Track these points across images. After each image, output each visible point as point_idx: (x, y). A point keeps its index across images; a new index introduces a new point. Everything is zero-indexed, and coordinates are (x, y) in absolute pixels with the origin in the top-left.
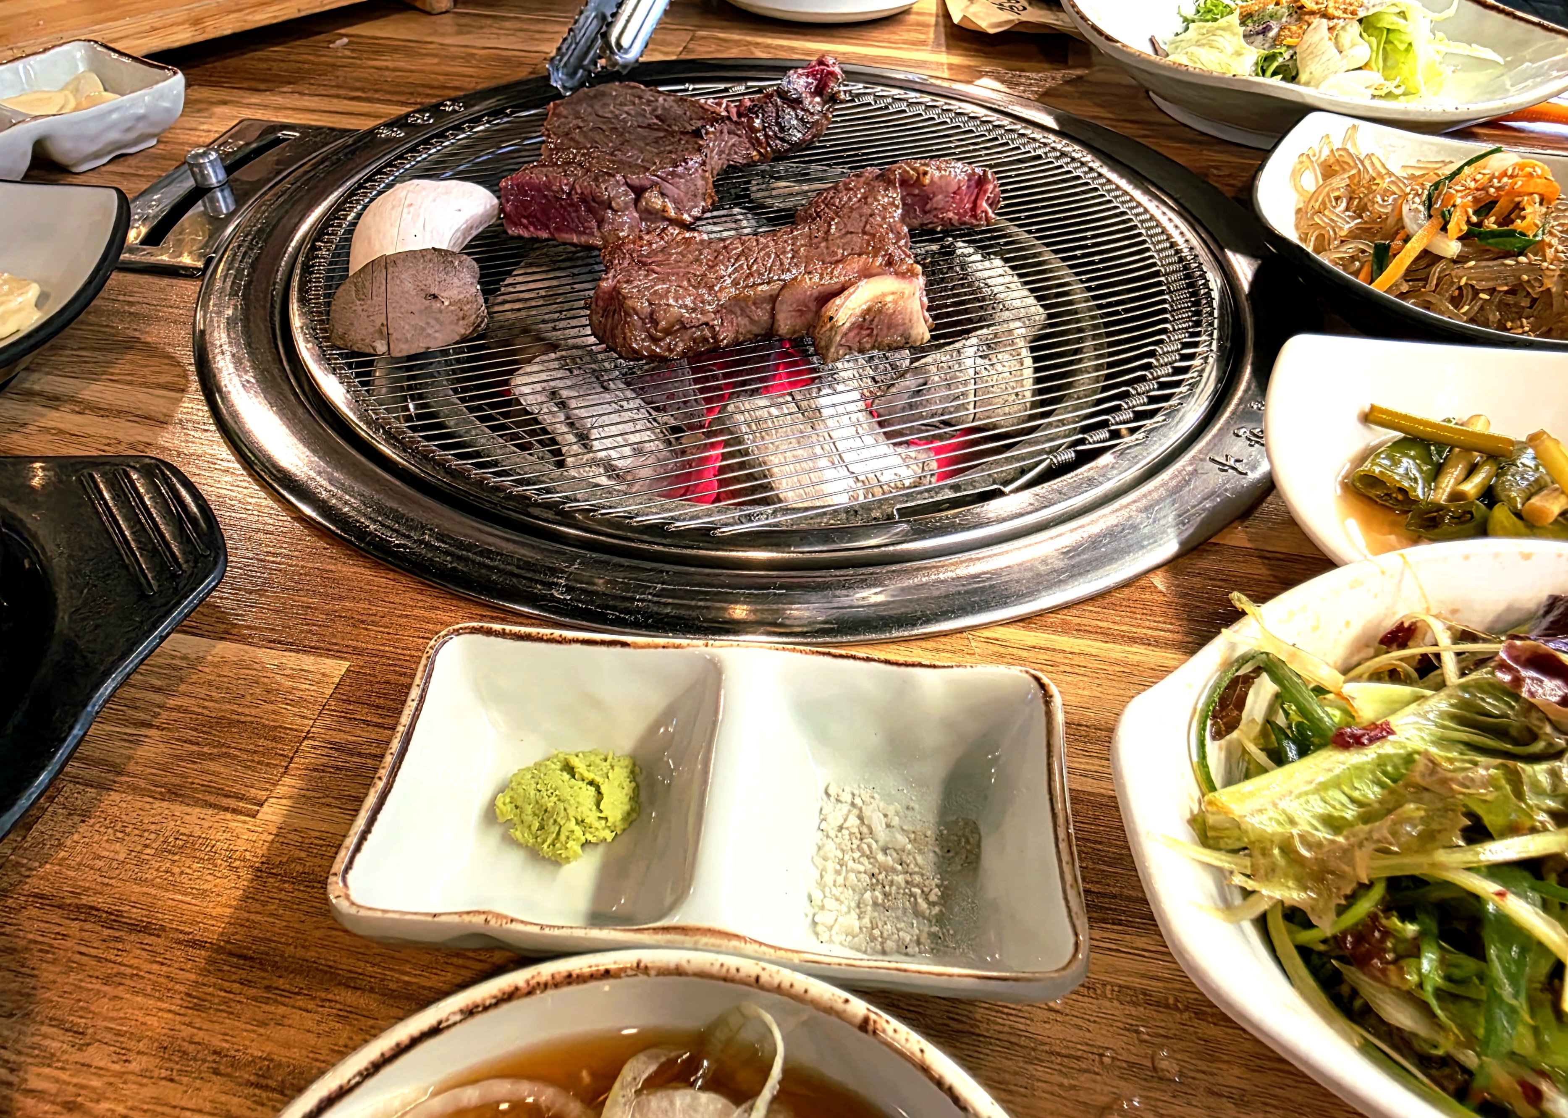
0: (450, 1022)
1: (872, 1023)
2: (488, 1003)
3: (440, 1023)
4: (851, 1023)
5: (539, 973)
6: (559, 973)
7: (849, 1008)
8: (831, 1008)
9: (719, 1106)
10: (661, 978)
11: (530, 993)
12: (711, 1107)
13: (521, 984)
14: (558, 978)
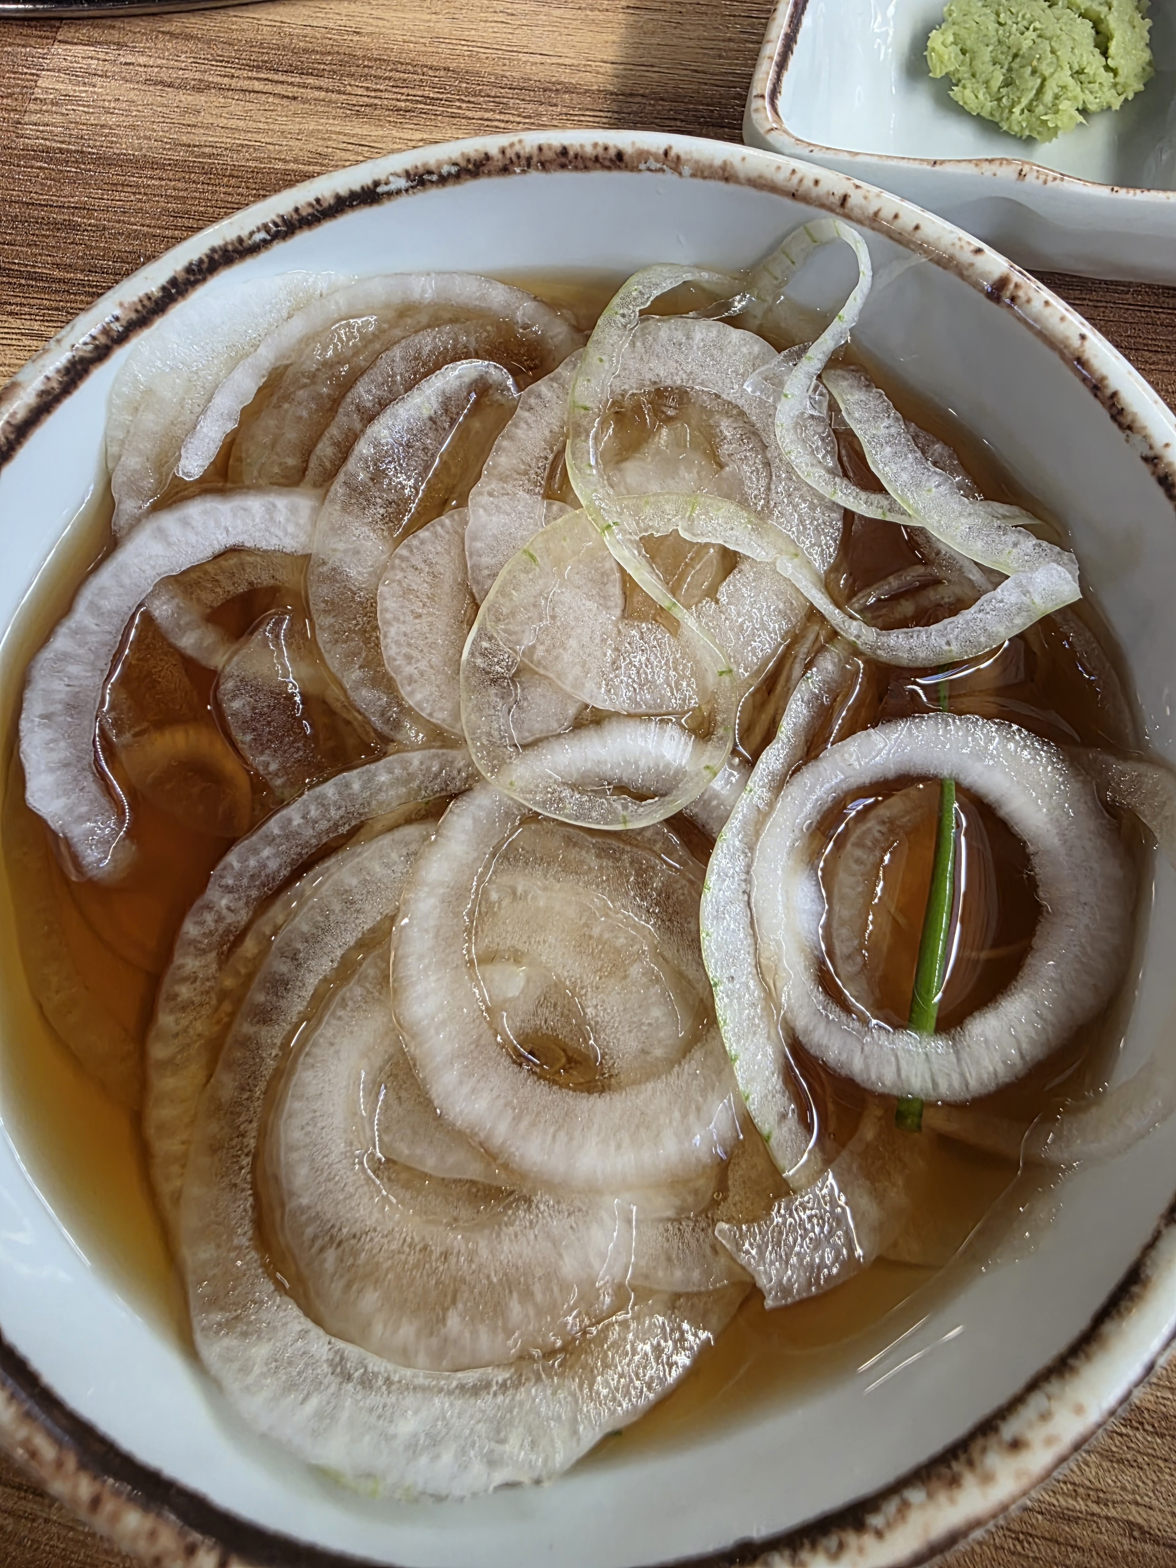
0: (392, 187)
1: (1012, 286)
2: (445, 170)
3: (377, 184)
4: (976, 285)
5: (520, 141)
6: (550, 147)
7: (978, 260)
8: (951, 258)
9: (756, 349)
10: (698, 182)
11: (505, 170)
12: (744, 350)
13: (494, 152)
14: (548, 155)
